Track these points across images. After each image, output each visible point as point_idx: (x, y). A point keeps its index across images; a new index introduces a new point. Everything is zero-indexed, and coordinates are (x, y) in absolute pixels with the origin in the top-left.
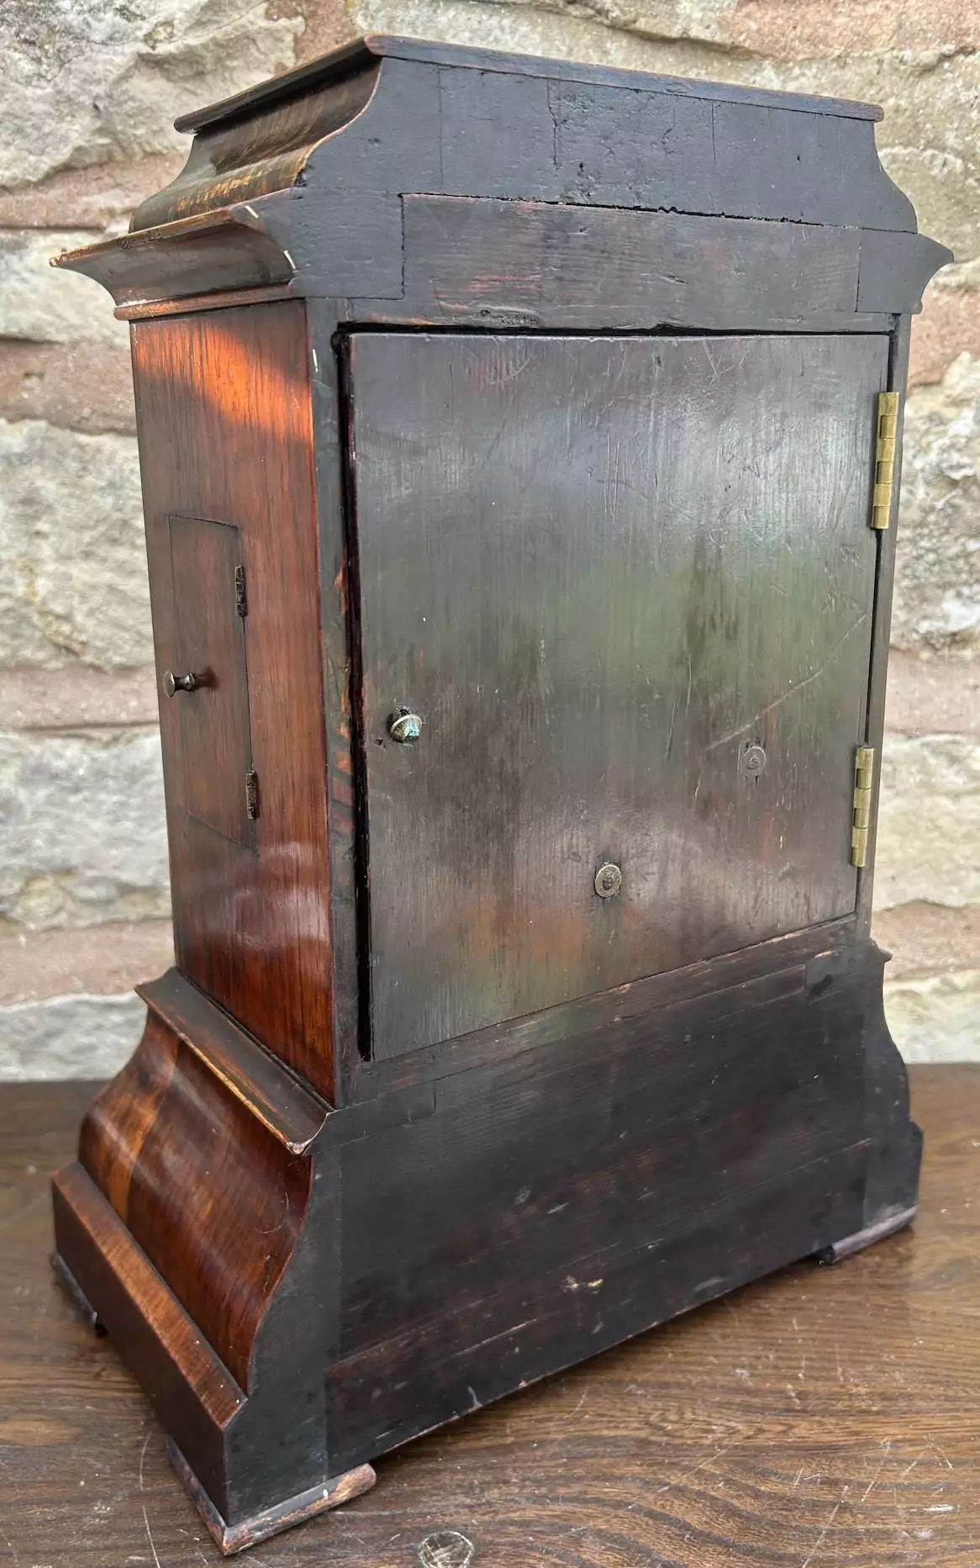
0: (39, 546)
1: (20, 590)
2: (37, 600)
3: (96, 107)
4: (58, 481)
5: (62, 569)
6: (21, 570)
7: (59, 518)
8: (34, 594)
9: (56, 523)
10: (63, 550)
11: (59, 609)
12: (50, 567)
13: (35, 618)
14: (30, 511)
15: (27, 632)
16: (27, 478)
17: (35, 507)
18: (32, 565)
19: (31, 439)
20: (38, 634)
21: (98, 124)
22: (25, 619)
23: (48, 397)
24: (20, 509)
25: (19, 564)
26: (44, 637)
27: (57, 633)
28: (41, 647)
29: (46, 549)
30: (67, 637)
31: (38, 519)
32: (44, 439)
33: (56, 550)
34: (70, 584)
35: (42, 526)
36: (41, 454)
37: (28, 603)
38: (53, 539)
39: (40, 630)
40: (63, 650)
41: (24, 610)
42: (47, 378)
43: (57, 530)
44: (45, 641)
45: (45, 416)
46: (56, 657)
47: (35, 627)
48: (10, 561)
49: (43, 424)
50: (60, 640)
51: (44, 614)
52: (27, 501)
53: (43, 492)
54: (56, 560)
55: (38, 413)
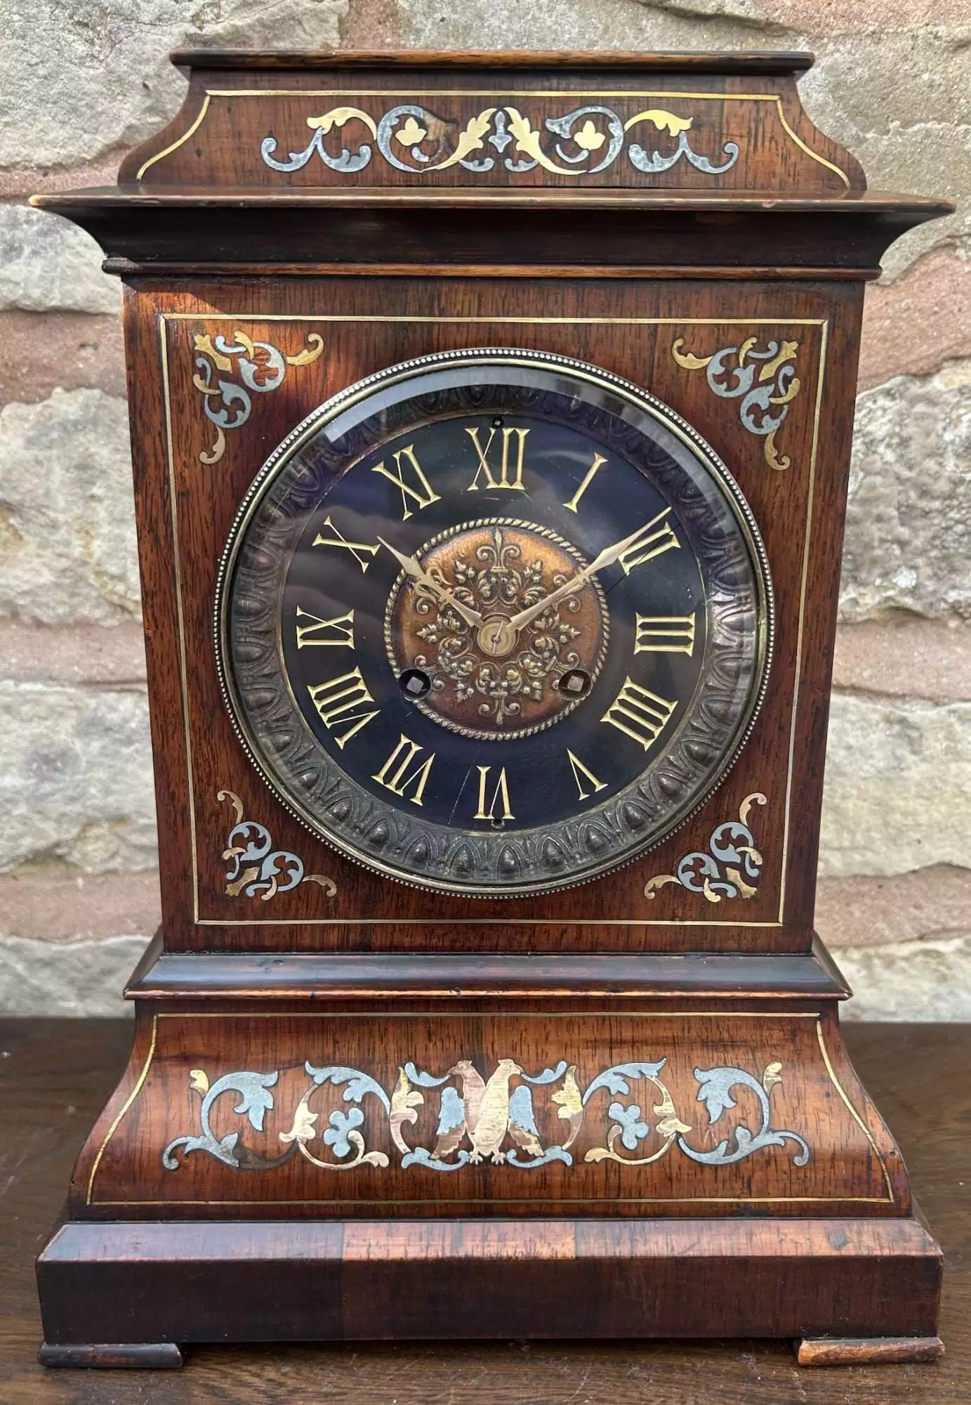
0: (94, 509)
1: (77, 552)
2: (93, 561)
3: (145, 86)
4: (111, 446)
5: (117, 531)
6: (78, 532)
7: (112, 482)
8: (91, 555)
9: (109, 488)
10: (117, 514)
11: (113, 570)
12: (105, 529)
13: (92, 579)
14: (85, 476)
15: (85, 591)
16: (82, 444)
17: (90, 472)
18: (88, 528)
19: (86, 407)
20: (94, 594)
21: (149, 103)
22: (82, 578)
23: (102, 367)
24: (74, 474)
25: (76, 527)
26: (100, 596)
27: (112, 592)
28: (98, 606)
29: (101, 512)
30: (121, 597)
31: (94, 484)
32: (99, 407)
33: (111, 513)
34: (123, 545)
35: (96, 490)
36: (95, 421)
37: (85, 563)
38: (106, 503)
39: (97, 589)
40: (119, 610)
41: (81, 570)
42: (102, 348)
43: (110, 494)
44: (102, 600)
45: (100, 385)
46: (113, 616)
47: (91, 585)
48: (66, 523)
49: (97, 392)
50: (115, 599)
51: (99, 574)
52: (82, 467)
53: (97, 458)
54: (110, 523)
55: (93, 382)
